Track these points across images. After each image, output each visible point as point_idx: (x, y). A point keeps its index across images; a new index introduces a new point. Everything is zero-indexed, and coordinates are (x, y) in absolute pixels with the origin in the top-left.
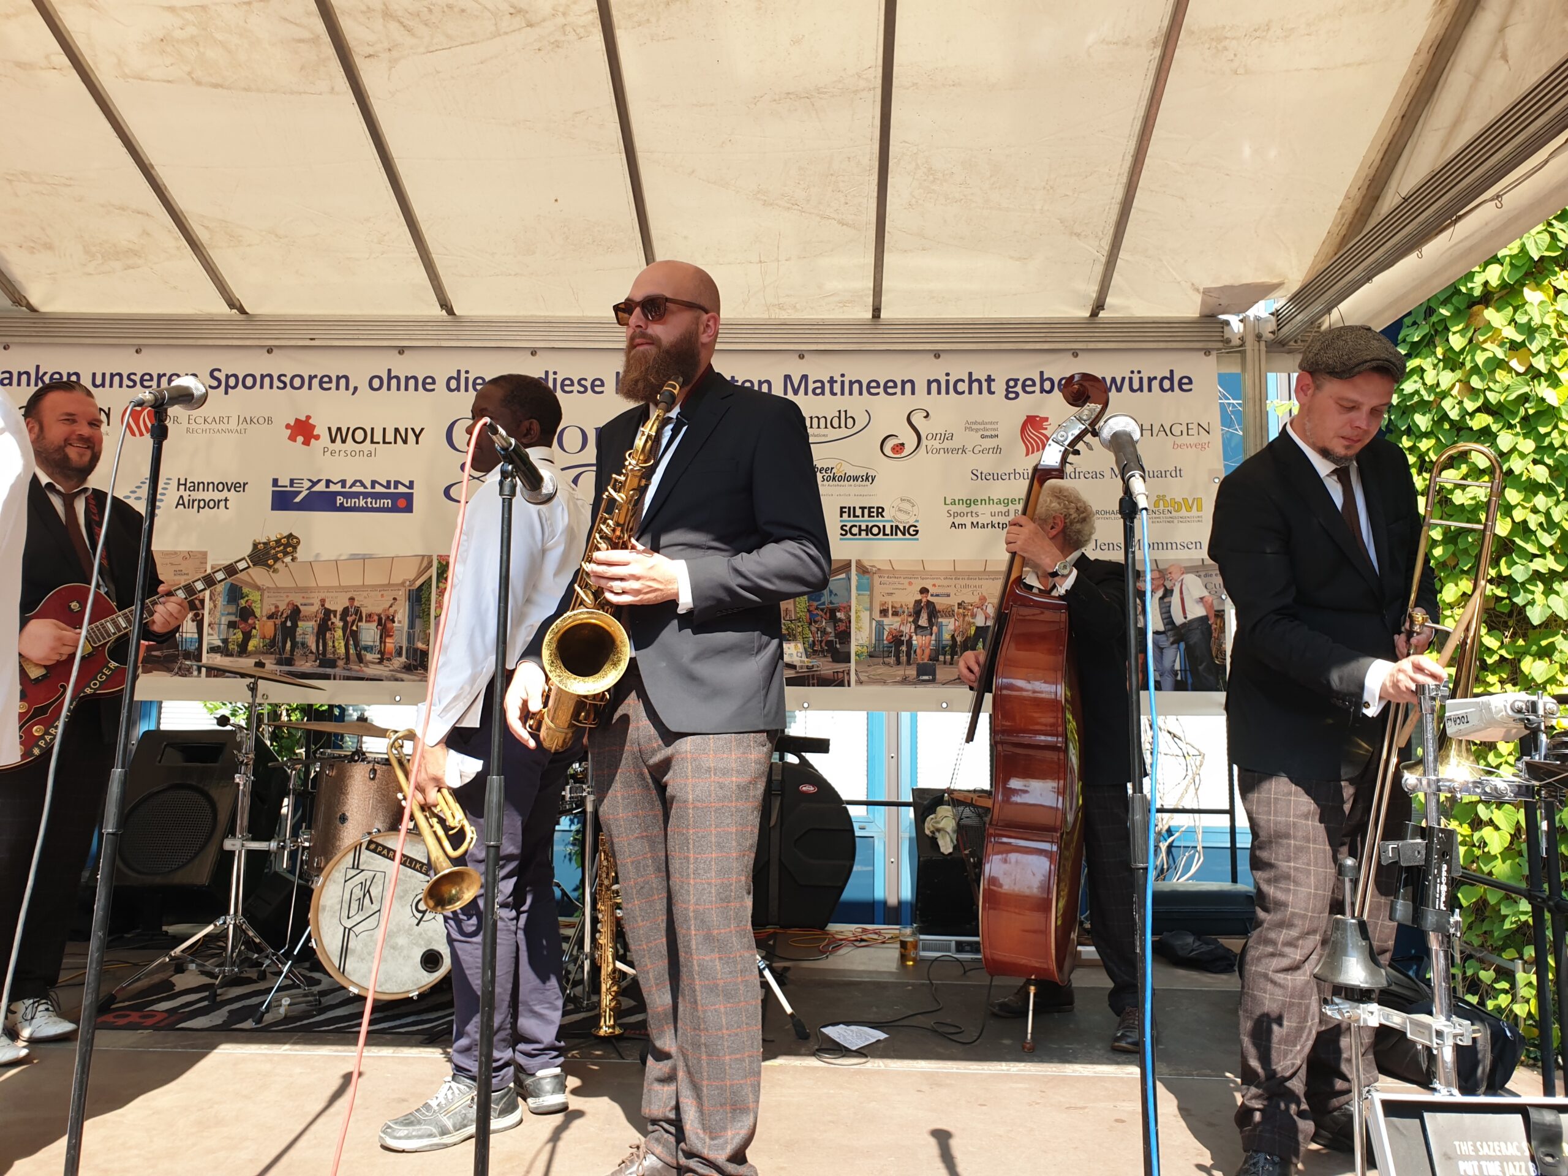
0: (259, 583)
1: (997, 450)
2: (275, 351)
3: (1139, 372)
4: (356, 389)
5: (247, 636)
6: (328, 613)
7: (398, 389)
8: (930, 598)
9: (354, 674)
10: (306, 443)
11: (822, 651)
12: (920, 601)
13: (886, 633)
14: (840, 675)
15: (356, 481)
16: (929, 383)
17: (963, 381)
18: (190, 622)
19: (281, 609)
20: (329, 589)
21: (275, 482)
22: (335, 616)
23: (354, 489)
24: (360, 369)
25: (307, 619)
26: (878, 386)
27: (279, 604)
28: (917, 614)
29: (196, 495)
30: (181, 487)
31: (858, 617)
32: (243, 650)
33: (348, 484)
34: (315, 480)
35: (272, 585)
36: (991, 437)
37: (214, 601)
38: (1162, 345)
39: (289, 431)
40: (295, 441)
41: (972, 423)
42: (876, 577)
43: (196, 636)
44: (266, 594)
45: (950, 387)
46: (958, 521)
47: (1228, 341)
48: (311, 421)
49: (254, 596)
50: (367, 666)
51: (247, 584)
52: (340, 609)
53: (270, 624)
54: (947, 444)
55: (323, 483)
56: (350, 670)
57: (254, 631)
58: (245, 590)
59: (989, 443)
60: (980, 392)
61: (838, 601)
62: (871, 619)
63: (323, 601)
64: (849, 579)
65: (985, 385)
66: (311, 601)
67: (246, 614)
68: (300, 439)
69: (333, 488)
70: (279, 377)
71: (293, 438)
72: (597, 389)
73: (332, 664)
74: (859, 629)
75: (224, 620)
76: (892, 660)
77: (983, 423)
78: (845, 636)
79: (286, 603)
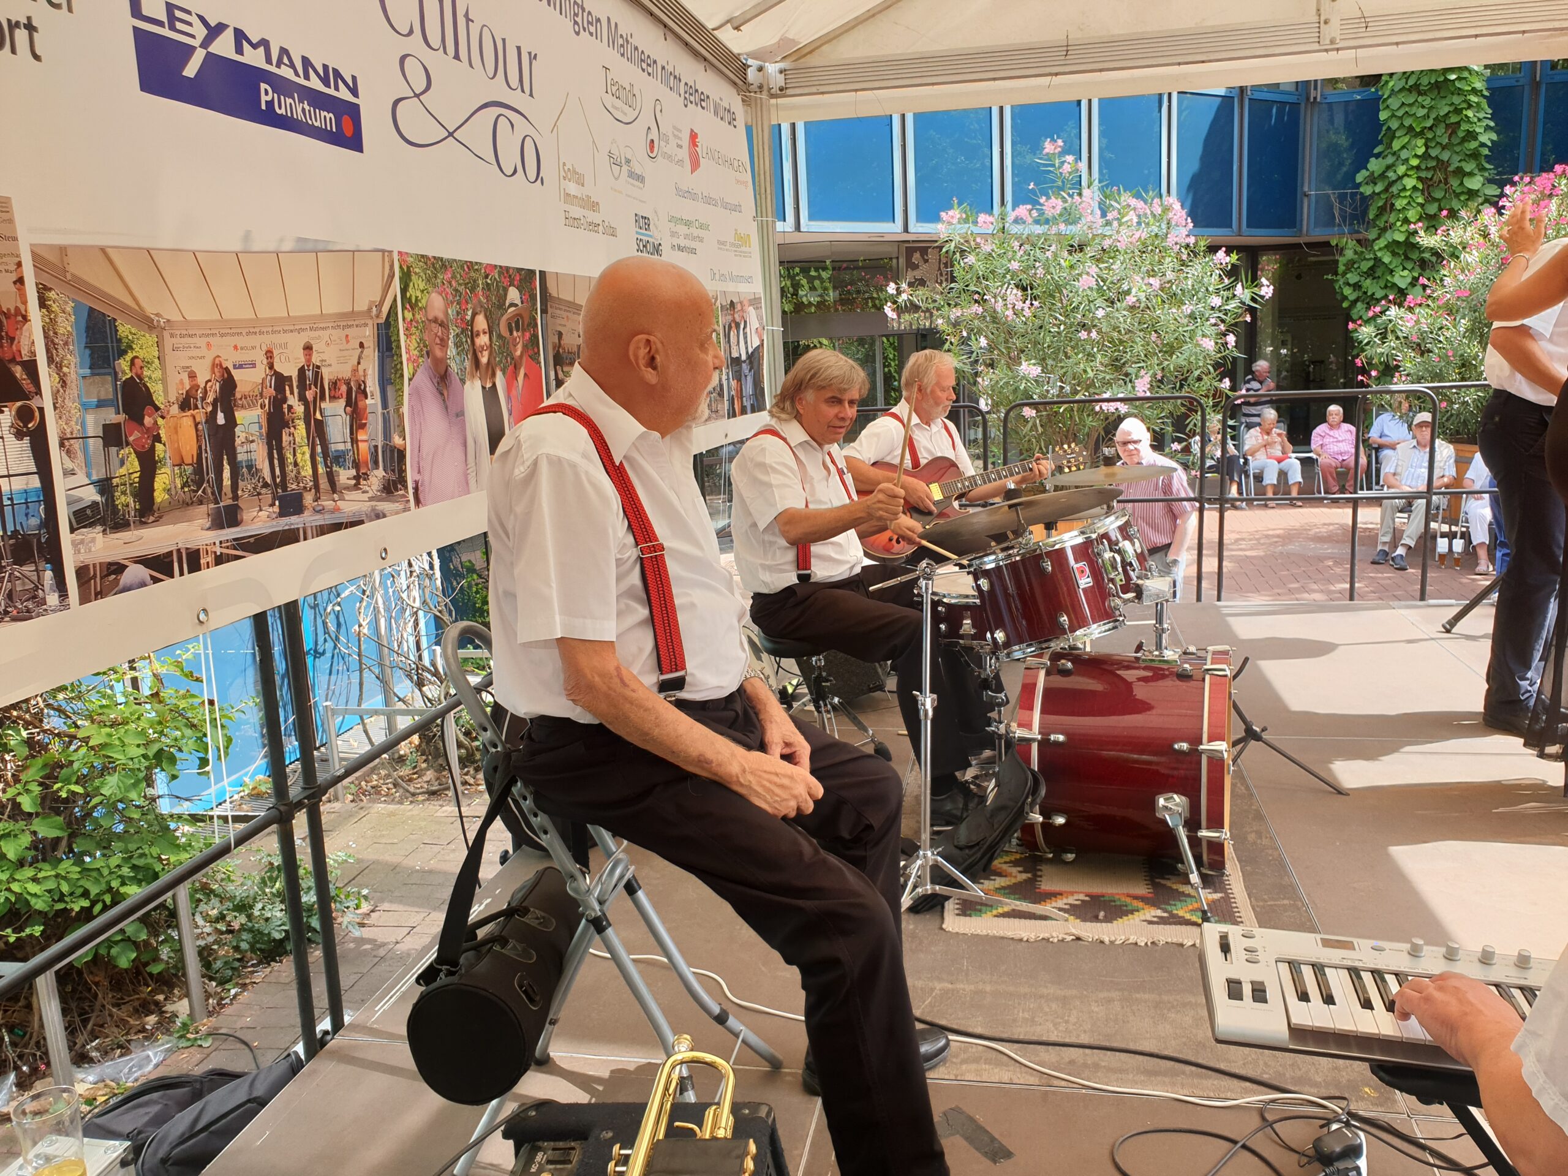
0: (150, 310)
5: (149, 464)
6: (280, 383)
16: (662, 68)
17: (672, 74)
19: (201, 381)
20: (274, 324)
22: (292, 392)
23: (284, 72)
25: (250, 401)
27: (194, 366)
32: (144, 505)
33: (274, 56)
34: (212, 23)
37: (59, 367)
45: (668, 79)
47: (748, 85)
52: (294, 374)
53: (187, 421)
55: (229, 36)
56: (323, 510)
57: (159, 447)
58: (124, 329)
60: (677, 92)
63: (269, 354)
65: (678, 84)
67: (136, 399)
69: (249, 57)
73: (298, 504)
75: (93, 423)
79: (207, 363)
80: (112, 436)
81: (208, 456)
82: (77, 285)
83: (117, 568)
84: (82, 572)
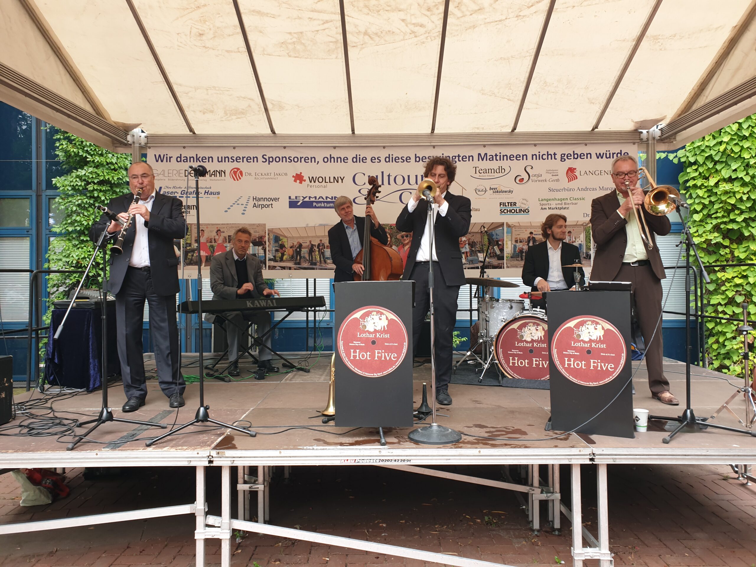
0: (286, 235)
1: (558, 180)
2: (287, 148)
3: (609, 151)
4: (318, 162)
5: (283, 255)
6: (312, 245)
7: (334, 162)
8: (534, 236)
9: (323, 268)
10: (301, 183)
11: (494, 256)
12: (530, 237)
13: (517, 249)
14: (500, 265)
15: (320, 197)
16: (533, 155)
17: (545, 155)
18: (261, 250)
19: (295, 244)
20: (312, 237)
21: (290, 198)
22: (315, 247)
23: (320, 200)
24: (320, 155)
25: (305, 248)
26: (514, 157)
27: (294, 242)
28: (529, 242)
29: (260, 203)
30: (255, 200)
31: (507, 244)
32: (281, 260)
33: (317, 198)
34: (305, 197)
35: (291, 236)
36: (556, 175)
37: (270, 242)
38: (618, 141)
39: (294, 178)
40: (296, 182)
41: (549, 170)
42: (513, 228)
43: (264, 255)
44: (289, 239)
45: (541, 157)
46: (544, 207)
47: (642, 139)
48: (302, 174)
49: (285, 240)
50: (328, 264)
51: (282, 235)
52: (317, 244)
53: (291, 250)
54: (540, 178)
55: (308, 198)
56: (322, 266)
57: (285, 253)
58: (281, 238)
59: (555, 178)
60: (551, 159)
61: (499, 238)
62: (512, 244)
63: (310, 242)
64: (503, 229)
65: (553, 156)
66: (306, 241)
67: (282, 246)
68: (298, 181)
69: (312, 200)
70: (289, 158)
71: (295, 181)
72: (408, 161)
73: (315, 264)
74: (507, 248)
75: (274, 249)
76: (520, 259)
77: (553, 170)
78: (502, 250)
79: (296, 242)
80: (277, 251)
81: (295, 255)
82: (274, 233)
83: (276, 267)
84: (269, 266)
